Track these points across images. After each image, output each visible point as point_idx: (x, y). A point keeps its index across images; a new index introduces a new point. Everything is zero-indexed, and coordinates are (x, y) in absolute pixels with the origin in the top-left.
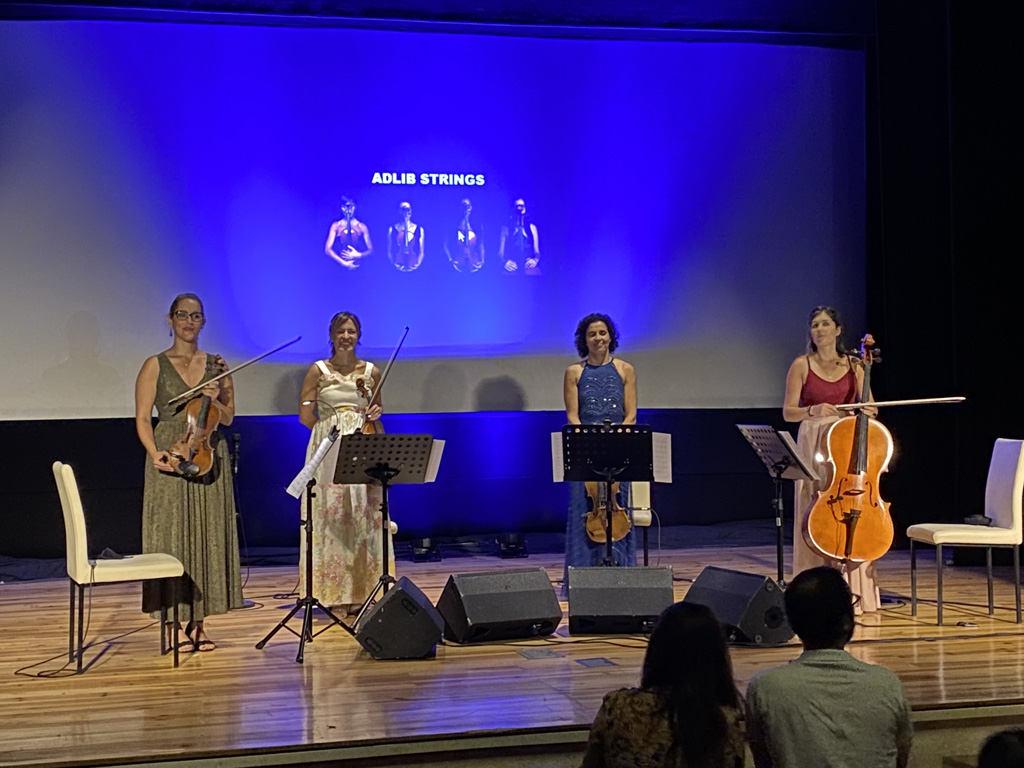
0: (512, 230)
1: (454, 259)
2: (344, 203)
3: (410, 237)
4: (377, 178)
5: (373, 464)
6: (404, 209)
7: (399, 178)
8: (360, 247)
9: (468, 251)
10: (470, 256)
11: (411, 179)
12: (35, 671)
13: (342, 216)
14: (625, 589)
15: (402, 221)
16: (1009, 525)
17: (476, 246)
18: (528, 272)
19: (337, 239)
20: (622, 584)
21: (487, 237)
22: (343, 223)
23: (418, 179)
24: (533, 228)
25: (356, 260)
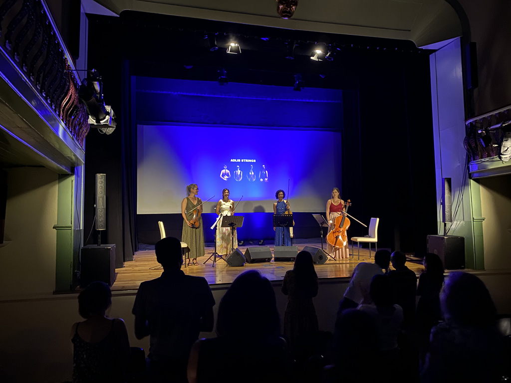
0: (262, 172)
1: (249, 178)
2: (224, 166)
3: (239, 173)
4: (232, 160)
5: (230, 223)
6: (238, 167)
7: (237, 160)
8: (228, 175)
9: (252, 177)
11: (239, 160)
12: (154, 268)
13: (224, 169)
14: (287, 251)
15: (237, 170)
16: (374, 238)
17: (254, 175)
18: (265, 181)
19: (223, 174)
20: (286, 250)
21: (256, 173)
22: (224, 170)
23: (241, 160)
24: (266, 171)
25: (227, 179)
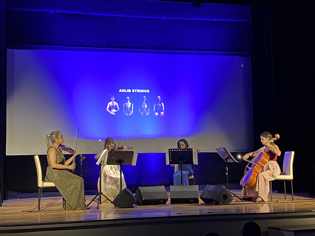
0: (157, 105)
1: (141, 112)
2: (112, 97)
4: (120, 91)
5: (118, 160)
6: (128, 99)
7: (126, 91)
8: (116, 109)
9: (145, 110)
10: (145, 111)
11: (129, 91)
13: (111, 101)
15: (127, 102)
16: (289, 174)
17: (147, 109)
18: (161, 116)
19: (110, 107)
22: (111, 102)
23: (131, 91)
24: (163, 104)
25: (115, 112)
